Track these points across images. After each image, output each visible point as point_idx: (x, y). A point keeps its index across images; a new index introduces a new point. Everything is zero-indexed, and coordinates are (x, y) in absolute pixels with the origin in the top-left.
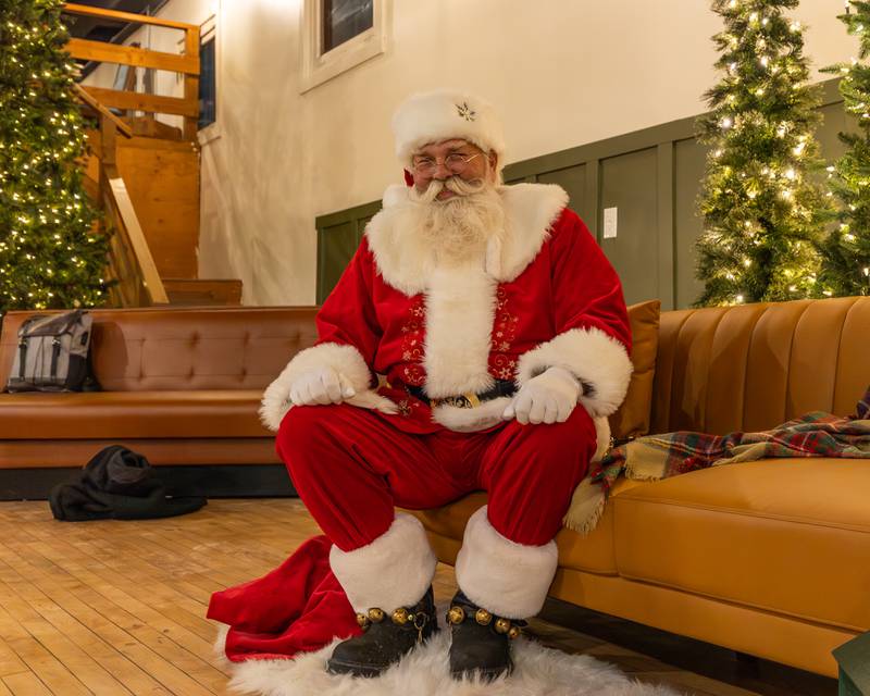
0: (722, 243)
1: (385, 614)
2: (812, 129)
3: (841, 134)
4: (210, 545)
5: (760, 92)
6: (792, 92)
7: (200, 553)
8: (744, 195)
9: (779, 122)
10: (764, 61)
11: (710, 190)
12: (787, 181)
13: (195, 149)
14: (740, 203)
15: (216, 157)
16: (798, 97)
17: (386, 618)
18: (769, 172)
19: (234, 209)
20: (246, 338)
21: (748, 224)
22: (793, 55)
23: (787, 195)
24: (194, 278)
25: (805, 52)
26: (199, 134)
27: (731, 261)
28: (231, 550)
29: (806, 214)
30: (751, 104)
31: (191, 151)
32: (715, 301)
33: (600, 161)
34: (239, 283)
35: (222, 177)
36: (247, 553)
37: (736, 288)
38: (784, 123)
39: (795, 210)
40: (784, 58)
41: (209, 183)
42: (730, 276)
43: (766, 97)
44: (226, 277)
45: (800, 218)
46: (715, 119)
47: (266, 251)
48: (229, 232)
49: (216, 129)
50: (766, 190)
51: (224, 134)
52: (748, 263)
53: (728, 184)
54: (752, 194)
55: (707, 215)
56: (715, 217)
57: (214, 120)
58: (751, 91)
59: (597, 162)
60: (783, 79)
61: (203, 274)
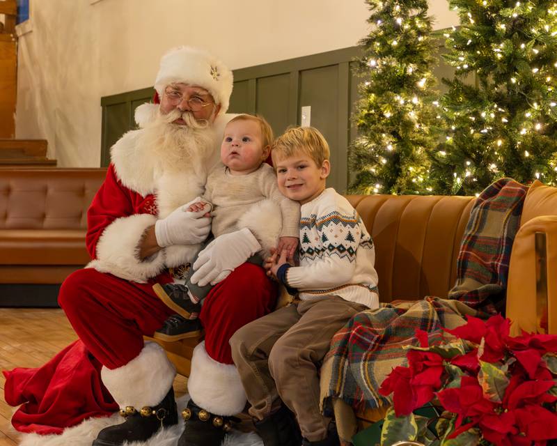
0: (369, 146)
1: (136, 411)
2: (431, 69)
3: (443, 79)
4: (14, 346)
5: (395, 43)
6: (419, 42)
7: (8, 352)
8: (382, 115)
9: (407, 64)
10: (399, 21)
11: (360, 111)
12: (411, 106)
13: (13, 39)
14: (379, 120)
15: (29, 45)
16: (422, 46)
17: (137, 414)
18: (400, 99)
19: (42, 85)
20: (45, 191)
21: (384, 135)
22: (420, 16)
23: (413, 115)
24: (12, 139)
25: (429, 13)
26: (17, 27)
27: (373, 161)
28: (29, 350)
29: (425, 128)
30: (389, 52)
31: (10, 41)
32: (364, 186)
33: (300, 72)
34: (45, 142)
35: (34, 62)
36: (40, 352)
37: (376, 179)
38: (411, 65)
39: (417, 126)
40: (413, 17)
41: (24, 66)
42: (373, 170)
43: (399, 47)
44: (36, 137)
45: (420, 131)
46: (364, 60)
47: (65, 119)
48: (38, 103)
49: (29, 25)
50: (397, 112)
51: (35, 30)
52: (384, 161)
53: (371, 107)
54: (388, 114)
55: (359, 126)
56: (364, 128)
57: (27, 18)
58: (389, 42)
59: (297, 73)
60: (411, 34)
61: (19, 134)
